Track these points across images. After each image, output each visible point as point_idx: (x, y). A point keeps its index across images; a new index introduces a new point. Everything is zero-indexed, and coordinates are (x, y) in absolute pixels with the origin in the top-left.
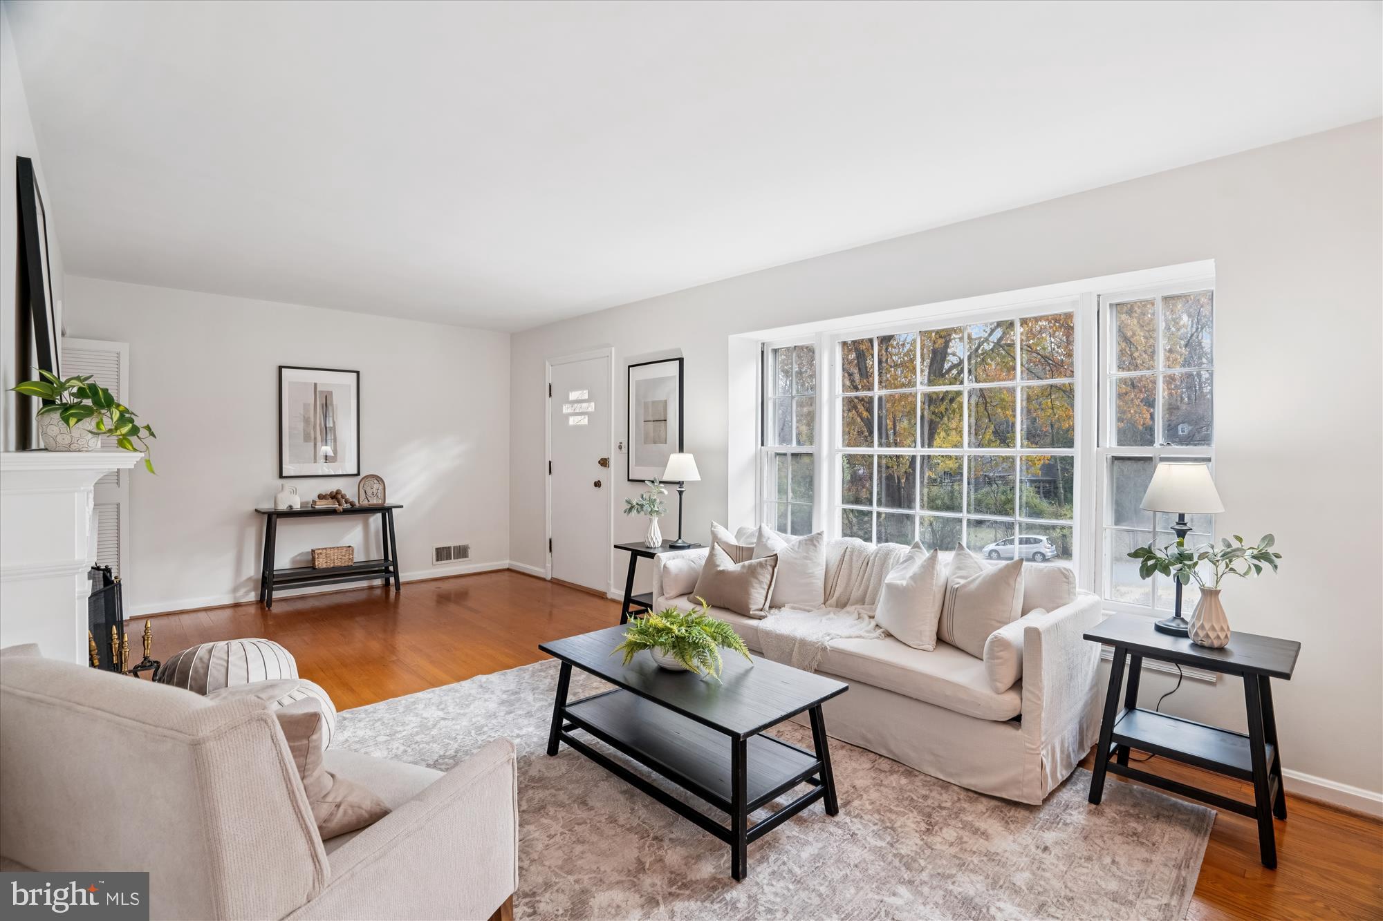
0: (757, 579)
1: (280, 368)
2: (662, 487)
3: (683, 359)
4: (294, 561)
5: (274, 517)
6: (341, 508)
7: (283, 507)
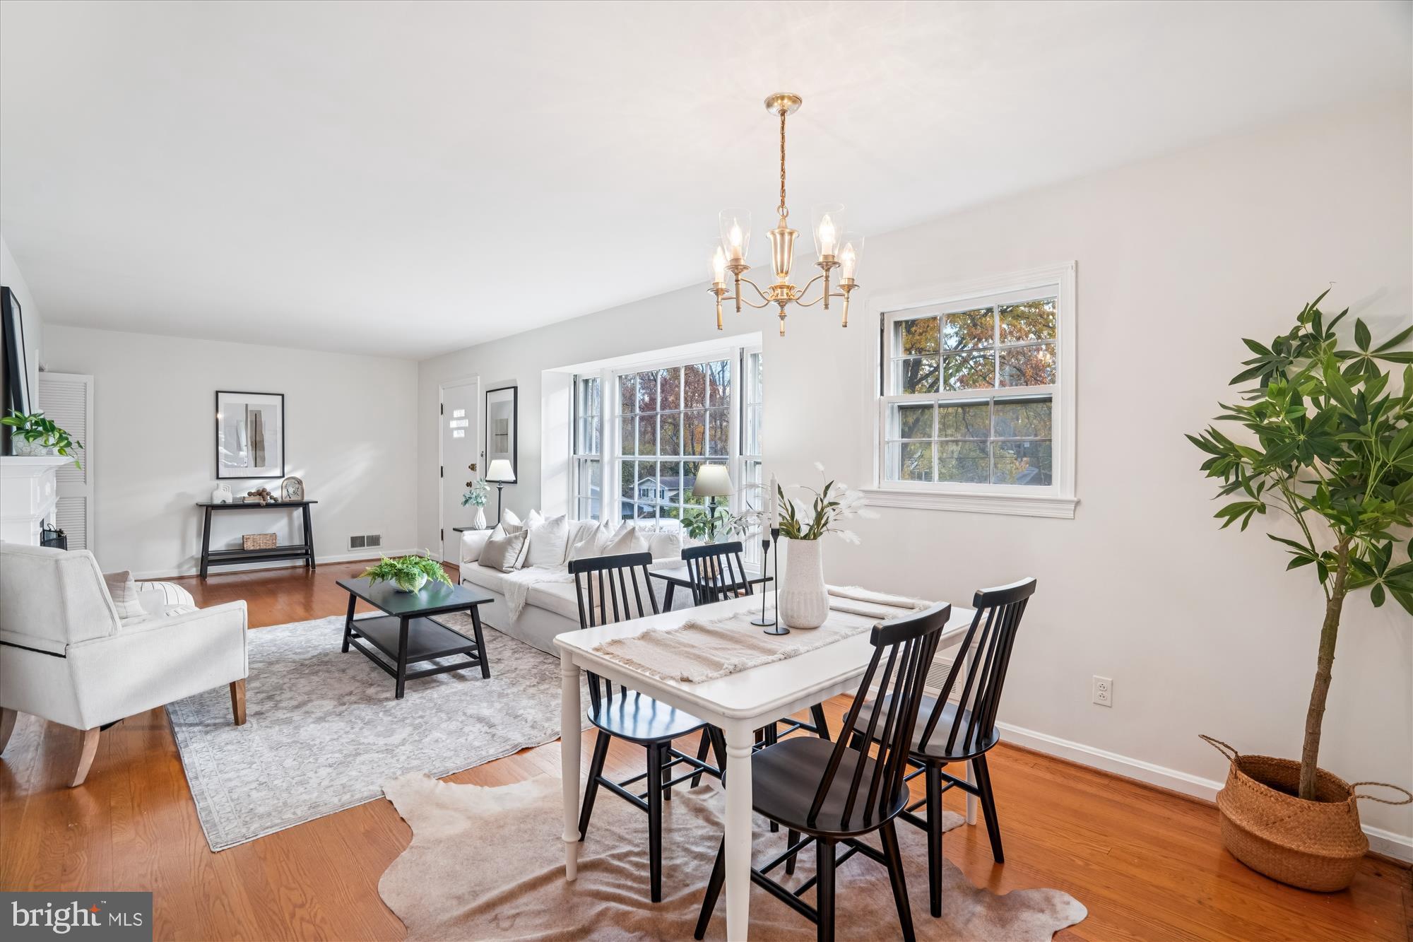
0: (511, 546)
1: (217, 393)
2: (486, 485)
3: (517, 387)
4: (228, 545)
5: (210, 509)
6: (264, 503)
7: (217, 501)
